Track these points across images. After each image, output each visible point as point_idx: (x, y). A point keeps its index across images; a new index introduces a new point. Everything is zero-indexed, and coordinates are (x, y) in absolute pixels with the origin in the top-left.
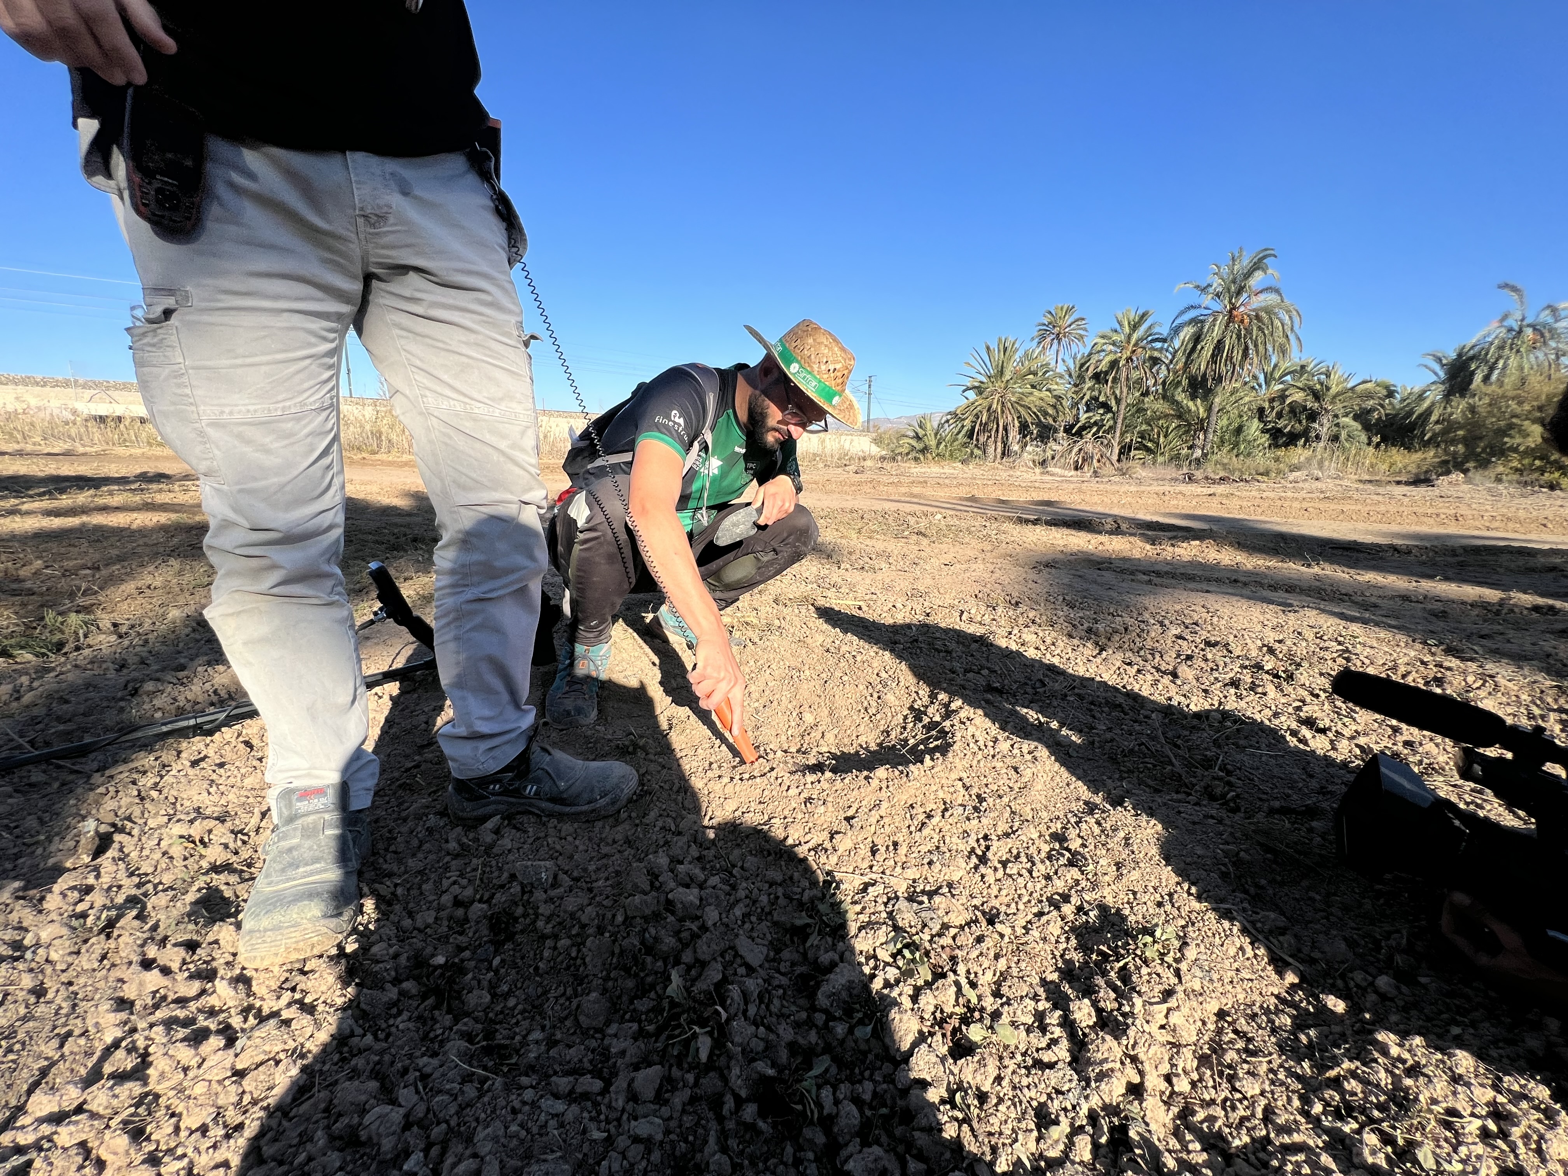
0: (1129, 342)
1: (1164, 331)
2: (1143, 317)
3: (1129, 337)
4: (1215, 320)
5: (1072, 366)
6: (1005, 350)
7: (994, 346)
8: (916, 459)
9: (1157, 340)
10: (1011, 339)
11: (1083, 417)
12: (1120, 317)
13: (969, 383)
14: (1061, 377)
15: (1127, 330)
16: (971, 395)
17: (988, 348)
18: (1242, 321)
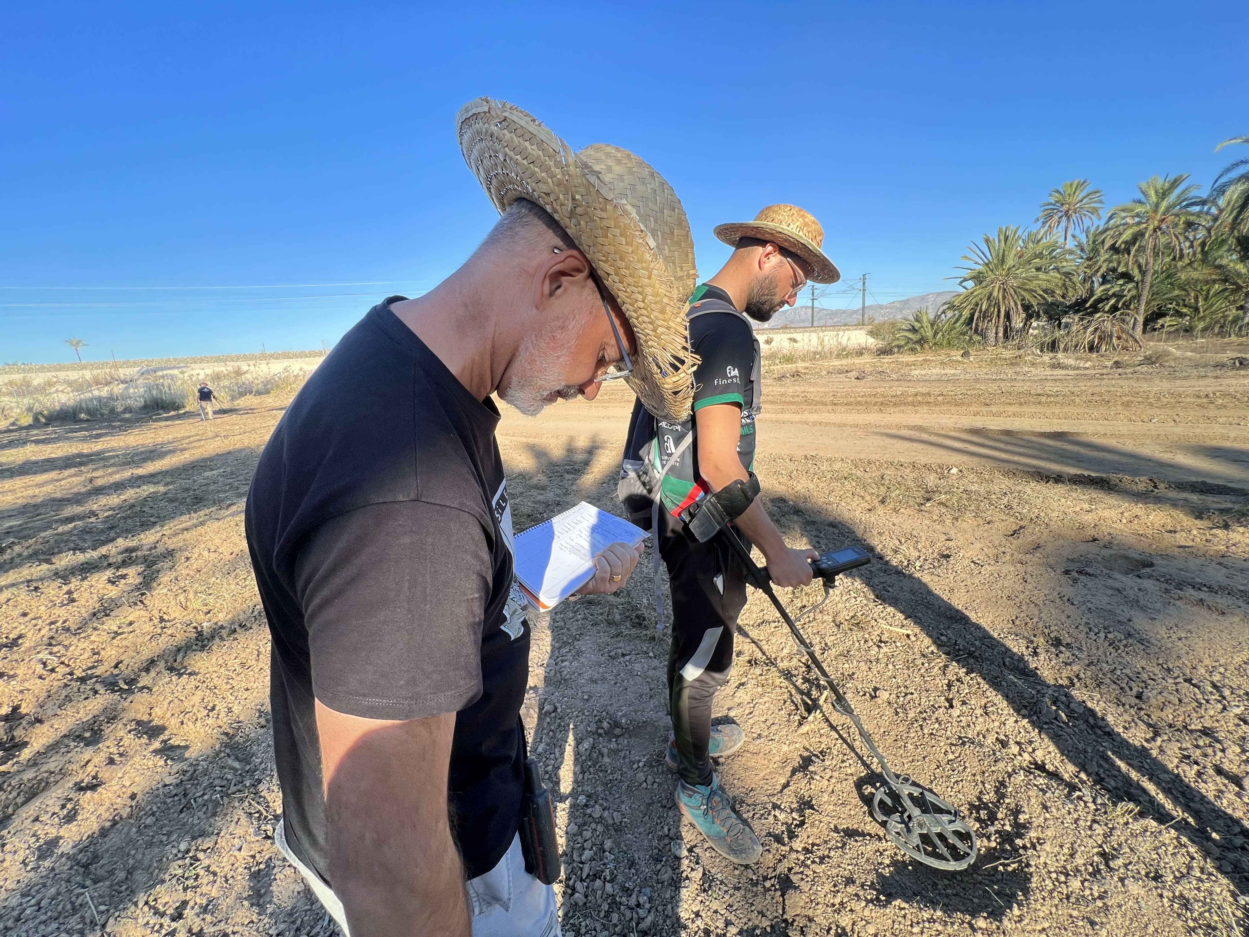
0: (1156, 211)
1: (1204, 194)
2: (1175, 184)
3: (1157, 205)
5: (1084, 240)
6: (1006, 239)
7: (993, 236)
8: (913, 350)
9: (1193, 204)
10: (1013, 228)
11: (1099, 291)
12: (1144, 186)
13: (966, 274)
14: (1071, 252)
15: (1154, 198)
16: (970, 284)
17: (987, 241)
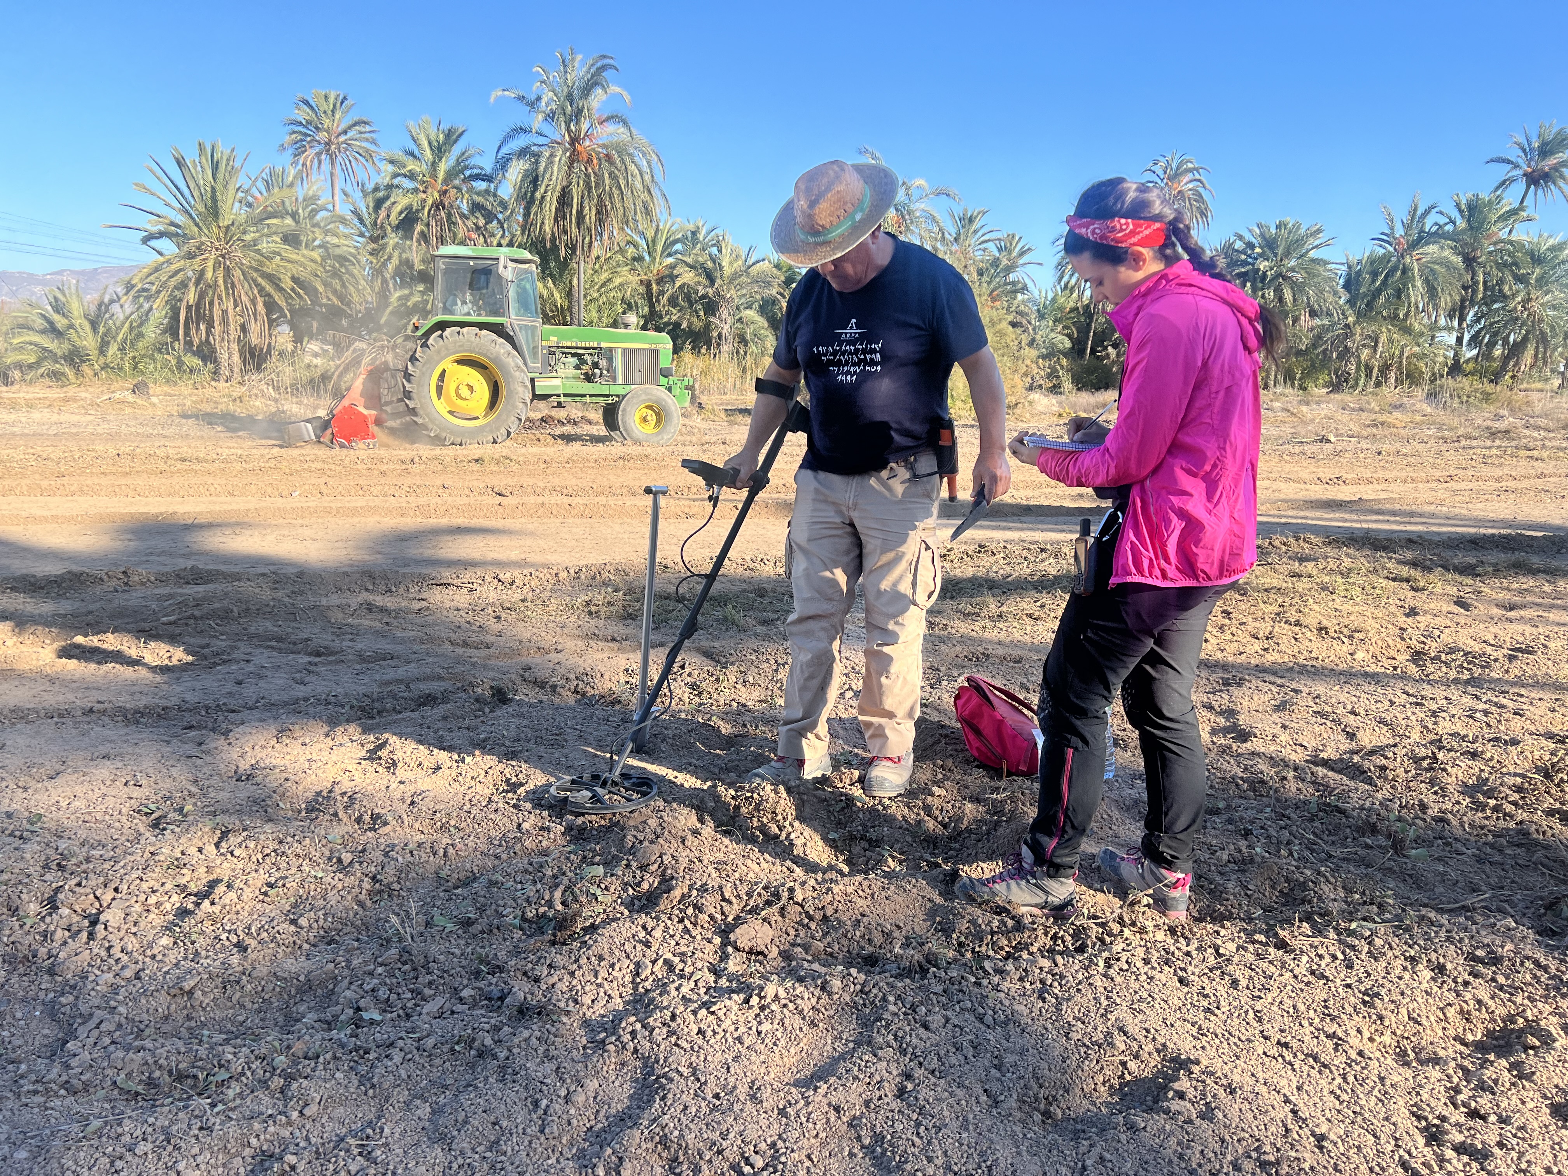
0: (434, 176)
2: (451, 136)
3: (434, 167)
4: (552, 155)
5: (361, 204)
6: (215, 167)
7: (190, 156)
9: (477, 177)
10: (226, 147)
12: (415, 131)
13: (151, 225)
15: (428, 155)
17: (180, 163)
18: (589, 161)
